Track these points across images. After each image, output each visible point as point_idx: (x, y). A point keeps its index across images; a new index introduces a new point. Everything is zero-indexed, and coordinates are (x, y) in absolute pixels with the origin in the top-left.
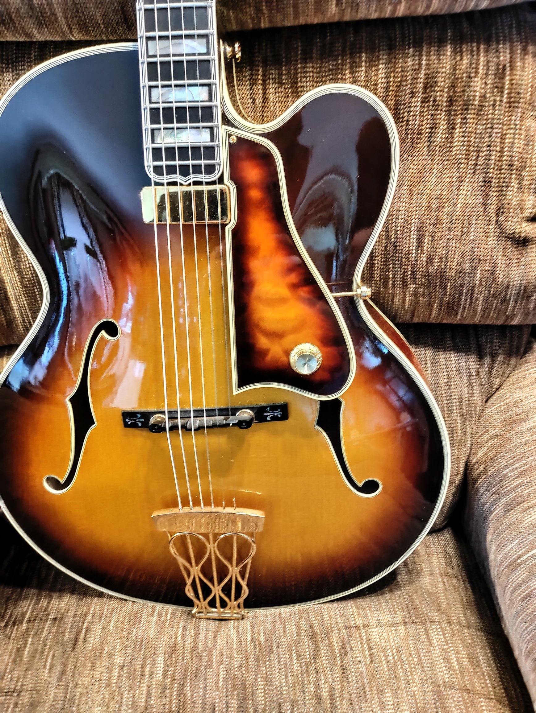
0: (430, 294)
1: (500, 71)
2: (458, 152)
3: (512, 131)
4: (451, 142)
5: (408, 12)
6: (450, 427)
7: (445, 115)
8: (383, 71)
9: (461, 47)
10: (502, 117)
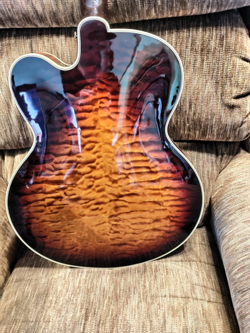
0: (195, 128)
1: (222, 38)
2: (205, 71)
3: (227, 62)
4: (203, 67)
5: (184, 15)
6: (204, 183)
7: (200, 56)
8: (174, 38)
9: (206, 29)
10: (223, 56)
